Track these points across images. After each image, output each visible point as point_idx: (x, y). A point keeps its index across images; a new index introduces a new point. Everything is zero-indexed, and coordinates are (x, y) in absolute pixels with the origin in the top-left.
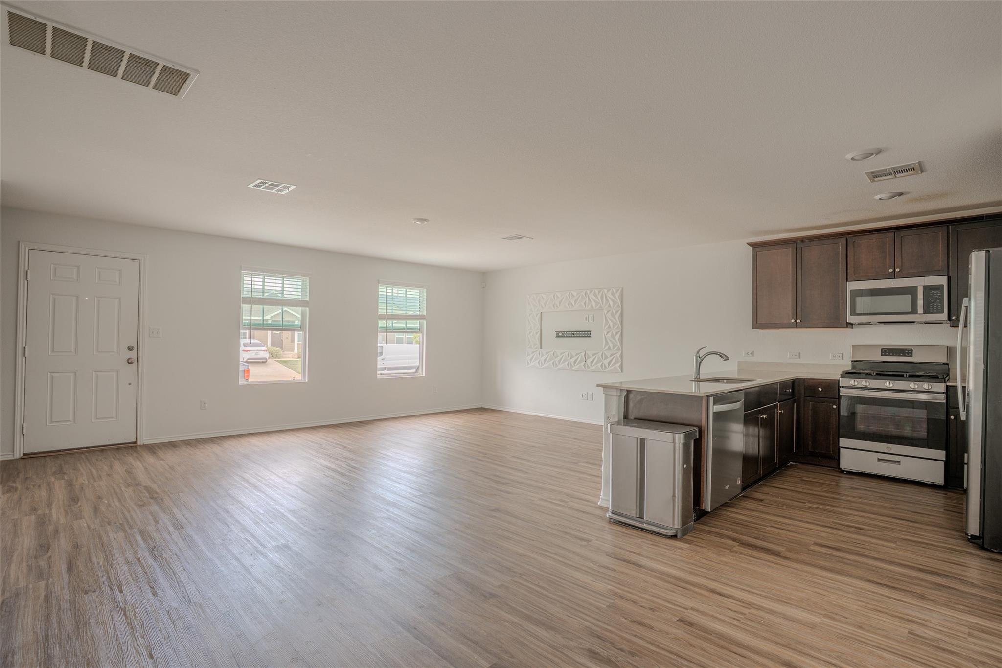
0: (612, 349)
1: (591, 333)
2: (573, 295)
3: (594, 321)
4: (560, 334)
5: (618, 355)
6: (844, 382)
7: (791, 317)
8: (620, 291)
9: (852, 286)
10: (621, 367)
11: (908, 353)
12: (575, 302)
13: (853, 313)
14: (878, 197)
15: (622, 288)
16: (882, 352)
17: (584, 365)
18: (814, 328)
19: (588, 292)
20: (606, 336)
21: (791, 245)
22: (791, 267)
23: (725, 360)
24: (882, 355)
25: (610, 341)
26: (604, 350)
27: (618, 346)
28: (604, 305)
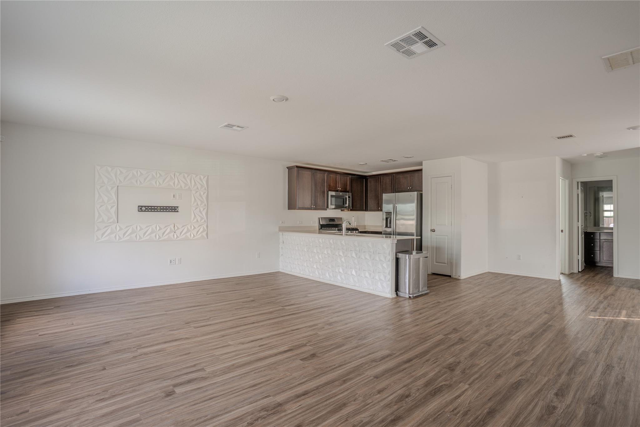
0: (199, 222)
1: (179, 208)
2: (160, 175)
3: (182, 199)
4: (144, 209)
5: (205, 226)
7: (309, 204)
10: (207, 235)
11: (335, 220)
15: (208, 176)
17: (173, 235)
19: (177, 174)
20: (194, 211)
21: (311, 171)
25: (198, 215)
26: (193, 222)
27: (204, 219)
28: (192, 187)
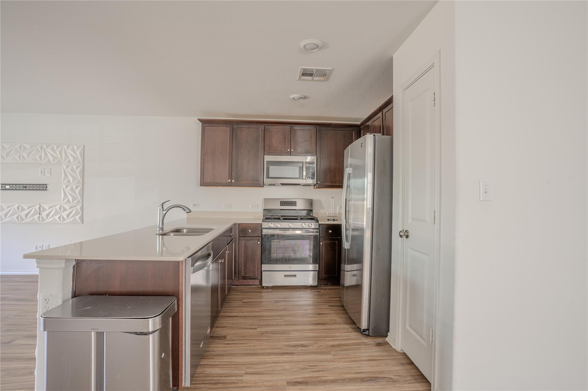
0: (71, 202)
1: (48, 186)
2: (25, 148)
3: (51, 175)
4: (8, 187)
5: (78, 207)
6: (265, 225)
7: (228, 178)
8: (81, 148)
9: (268, 158)
10: (82, 219)
11: (294, 204)
12: (28, 155)
13: (268, 177)
14: (292, 96)
15: (84, 146)
16: (281, 203)
17: (39, 218)
18: (243, 186)
19: (45, 146)
20: (65, 190)
21: (229, 125)
22: (228, 141)
23: (187, 213)
24: (281, 205)
25: (70, 194)
26: (63, 202)
27: (78, 199)
28: (63, 161)
